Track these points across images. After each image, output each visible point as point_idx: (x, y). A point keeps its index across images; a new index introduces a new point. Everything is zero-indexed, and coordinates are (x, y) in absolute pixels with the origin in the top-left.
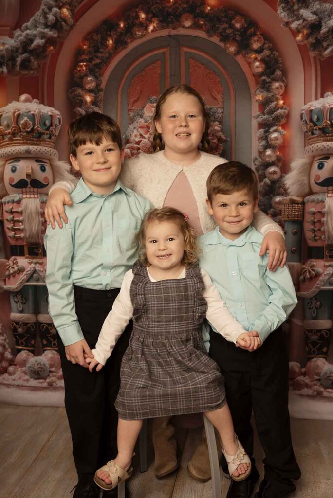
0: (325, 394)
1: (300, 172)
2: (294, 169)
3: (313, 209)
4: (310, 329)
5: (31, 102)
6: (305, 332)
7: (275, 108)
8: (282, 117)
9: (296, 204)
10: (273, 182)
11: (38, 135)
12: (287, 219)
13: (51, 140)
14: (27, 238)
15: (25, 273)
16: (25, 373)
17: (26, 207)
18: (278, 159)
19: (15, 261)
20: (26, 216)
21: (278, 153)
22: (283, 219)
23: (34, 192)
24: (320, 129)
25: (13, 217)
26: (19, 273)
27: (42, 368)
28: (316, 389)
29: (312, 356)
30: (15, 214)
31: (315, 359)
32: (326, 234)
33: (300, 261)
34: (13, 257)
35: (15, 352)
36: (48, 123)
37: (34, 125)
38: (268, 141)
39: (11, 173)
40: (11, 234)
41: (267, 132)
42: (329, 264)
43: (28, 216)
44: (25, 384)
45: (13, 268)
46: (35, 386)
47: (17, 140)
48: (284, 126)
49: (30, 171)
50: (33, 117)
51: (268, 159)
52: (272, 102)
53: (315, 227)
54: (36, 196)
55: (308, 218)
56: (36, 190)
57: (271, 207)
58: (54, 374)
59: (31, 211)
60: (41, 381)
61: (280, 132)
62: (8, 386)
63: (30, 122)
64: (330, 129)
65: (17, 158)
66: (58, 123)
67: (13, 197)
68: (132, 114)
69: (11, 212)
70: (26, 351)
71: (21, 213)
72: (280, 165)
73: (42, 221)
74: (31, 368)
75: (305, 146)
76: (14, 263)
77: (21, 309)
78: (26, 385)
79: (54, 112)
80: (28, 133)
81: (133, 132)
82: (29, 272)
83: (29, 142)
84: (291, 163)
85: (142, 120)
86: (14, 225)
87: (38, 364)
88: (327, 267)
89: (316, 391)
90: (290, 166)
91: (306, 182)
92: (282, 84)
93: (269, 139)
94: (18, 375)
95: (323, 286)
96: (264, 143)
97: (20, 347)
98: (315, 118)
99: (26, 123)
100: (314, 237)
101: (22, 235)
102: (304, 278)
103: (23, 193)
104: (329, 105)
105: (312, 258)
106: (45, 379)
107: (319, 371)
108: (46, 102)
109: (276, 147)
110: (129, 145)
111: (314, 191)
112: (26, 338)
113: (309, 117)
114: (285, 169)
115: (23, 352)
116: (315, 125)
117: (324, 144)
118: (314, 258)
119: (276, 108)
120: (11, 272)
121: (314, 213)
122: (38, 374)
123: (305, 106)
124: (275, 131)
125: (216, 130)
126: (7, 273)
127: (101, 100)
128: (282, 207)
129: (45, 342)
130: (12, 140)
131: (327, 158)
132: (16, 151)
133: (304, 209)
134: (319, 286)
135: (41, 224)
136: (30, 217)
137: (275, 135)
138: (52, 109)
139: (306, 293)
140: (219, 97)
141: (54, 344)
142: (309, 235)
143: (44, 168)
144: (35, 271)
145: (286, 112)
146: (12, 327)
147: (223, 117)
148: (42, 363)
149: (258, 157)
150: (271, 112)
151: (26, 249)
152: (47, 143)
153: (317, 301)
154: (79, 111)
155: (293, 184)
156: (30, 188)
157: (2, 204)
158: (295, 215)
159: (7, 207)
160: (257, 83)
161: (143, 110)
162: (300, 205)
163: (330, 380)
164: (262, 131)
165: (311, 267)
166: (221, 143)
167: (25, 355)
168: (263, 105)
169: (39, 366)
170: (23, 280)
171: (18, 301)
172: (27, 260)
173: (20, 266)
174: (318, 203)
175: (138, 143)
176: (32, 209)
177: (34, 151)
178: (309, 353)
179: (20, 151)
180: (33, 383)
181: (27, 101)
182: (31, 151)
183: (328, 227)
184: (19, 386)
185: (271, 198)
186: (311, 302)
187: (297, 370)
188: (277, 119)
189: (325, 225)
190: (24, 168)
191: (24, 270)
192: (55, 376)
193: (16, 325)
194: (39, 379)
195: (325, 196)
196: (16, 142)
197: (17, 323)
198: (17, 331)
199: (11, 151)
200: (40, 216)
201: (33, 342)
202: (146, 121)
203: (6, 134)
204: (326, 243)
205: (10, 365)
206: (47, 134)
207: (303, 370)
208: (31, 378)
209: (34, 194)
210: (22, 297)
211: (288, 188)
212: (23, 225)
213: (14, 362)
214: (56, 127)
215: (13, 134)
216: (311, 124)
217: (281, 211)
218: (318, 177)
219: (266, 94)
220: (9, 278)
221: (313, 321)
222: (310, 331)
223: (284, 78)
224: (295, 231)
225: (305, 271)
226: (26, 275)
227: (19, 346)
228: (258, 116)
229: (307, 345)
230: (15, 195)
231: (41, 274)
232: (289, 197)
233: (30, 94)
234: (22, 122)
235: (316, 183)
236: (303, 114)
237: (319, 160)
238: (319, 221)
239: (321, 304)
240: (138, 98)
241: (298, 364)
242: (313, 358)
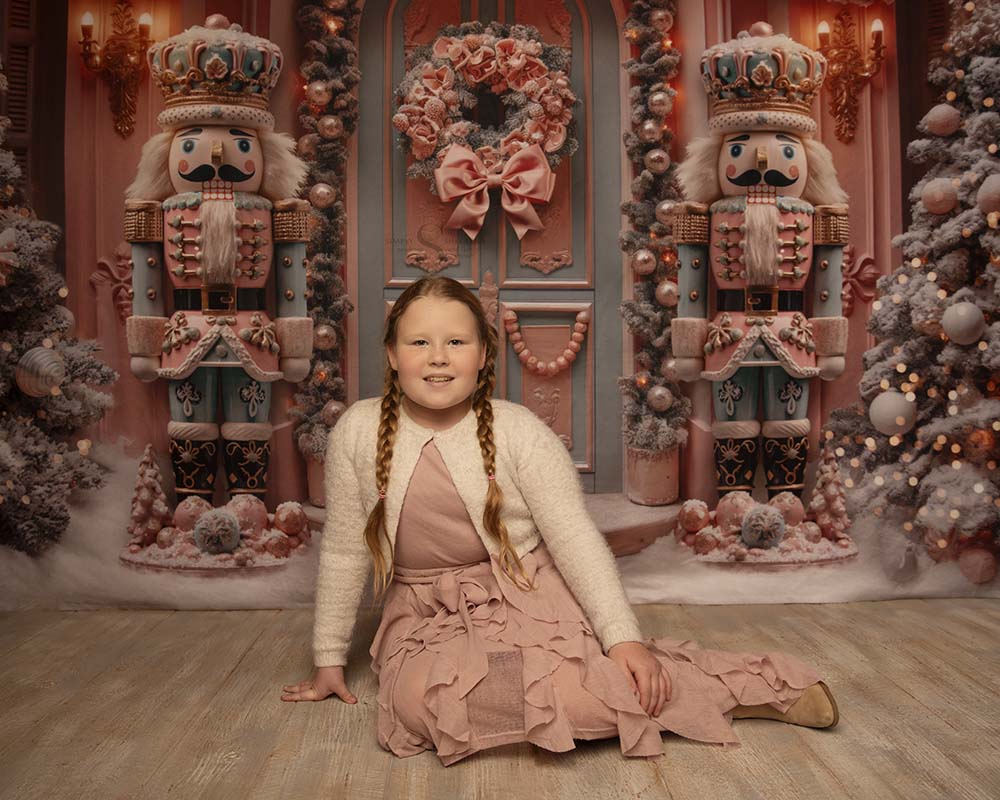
0: (749, 559)
1: (701, 161)
2: (692, 155)
3: (725, 225)
4: (723, 437)
5: (227, 28)
6: (715, 444)
7: (658, 52)
8: (670, 68)
9: (697, 214)
10: (658, 177)
11: (236, 86)
12: (682, 241)
13: (260, 96)
14: (207, 276)
15: (200, 342)
16: (192, 542)
17: (209, 217)
18: (666, 137)
19: (181, 321)
20: (209, 233)
21: (666, 127)
22: (675, 241)
23: (225, 188)
24: (732, 90)
25: (183, 236)
26: (187, 344)
27: (227, 530)
28: (733, 550)
29: (727, 488)
30: (186, 231)
31: (732, 494)
32: (748, 269)
33: (705, 317)
34: (178, 313)
35: (175, 500)
36: (256, 65)
37: (231, 69)
38: (647, 106)
39: (182, 152)
40: (178, 268)
41: (645, 91)
42: (752, 320)
43: (212, 235)
44: (192, 563)
45: (177, 333)
46: (211, 566)
47: (197, 94)
48: (674, 83)
49: (220, 150)
50: (229, 55)
51: (648, 137)
52: (652, 41)
53: (729, 256)
54: (228, 196)
55: (717, 239)
56: (228, 184)
57: (654, 219)
58: (251, 541)
59: (218, 224)
60: (224, 556)
61: (668, 93)
62: (158, 568)
63: (224, 63)
64: (749, 91)
65: (196, 126)
66: (275, 67)
67: (184, 198)
68: (411, 53)
69: (180, 227)
70: (195, 497)
71: (198, 228)
72: (669, 147)
73: (238, 242)
74: (204, 532)
75: (709, 118)
76: (179, 324)
77: (189, 414)
78: (193, 566)
79: (267, 46)
80: (217, 80)
81: (413, 84)
82: (208, 342)
83: (220, 98)
84: (686, 145)
85: (429, 65)
86: (183, 252)
87: (218, 523)
88: (749, 325)
89: (734, 554)
90: (685, 150)
91: (713, 177)
92: (668, 13)
93: (649, 103)
94: (178, 547)
95: (744, 360)
96: (640, 108)
97: (184, 490)
98: (724, 71)
99: (216, 65)
100: (728, 273)
101: (199, 270)
102: (713, 346)
103: (203, 190)
104: (746, 52)
105: (724, 310)
106: (231, 553)
107: (740, 515)
108: (255, 30)
109: (661, 117)
110: (405, 105)
111: (726, 192)
112: (197, 470)
113: (714, 68)
114: (677, 155)
115: (189, 499)
116: (725, 82)
117: (742, 115)
118: (727, 311)
119: (660, 53)
120: (174, 340)
121: (727, 232)
122: (217, 543)
123: (709, 51)
124: (660, 90)
125: (558, 85)
126: (165, 344)
127: (355, 27)
128: (673, 220)
129: (234, 479)
130: (189, 95)
131: (746, 137)
132: (194, 114)
133: (710, 224)
134: (737, 359)
135: (236, 249)
136: (215, 235)
137: (659, 97)
138: (265, 41)
139: (717, 372)
140: (564, 30)
141: (252, 483)
142: (719, 269)
143: (248, 144)
144: (220, 340)
145: (677, 59)
146: (170, 451)
147: (570, 63)
148: (227, 521)
149: (632, 133)
150: (652, 59)
151: (204, 296)
152: (253, 100)
153: (735, 387)
154: (314, 46)
155: (692, 179)
156: (218, 181)
157: (163, 211)
158: (695, 234)
159: (172, 217)
160: (628, 11)
161: (430, 47)
162: (703, 217)
163: (758, 531)
164: (637, 89)
165: (724, 326)
166: (568, 107)
167: (193, 505)
168: (638, 46)
169: (219, 527)
170: (196, 356)
171: (185, 399)
172: (206, 317)
173: (192, 330)
174: (733, 213)
175: (421, 103)
176: (221, 220)
177: (229, 115)
178: (721, 482)
179: (202, 114)
180: (208, 561)
181: (218, 25)
182: (223, 113)
183: (750, 255)
184: (179, 569)
185: (655, 204)
186: (725, 389)
187: (702, 514)
188: (662, 70)
189: (745, 251)
190: (208, 144)
191: (199, 338)
192: (251, 546)
193: (179, 445)
194: (219, 553)
195: (743, 203)
196: (195, 97)
197: (181, 442)
198: (181, 458)
199: (187, 114)
200: (235, 234)
201: (210, 479)
202: (436, 67)
203: (177, 83)
204: (748, 283)
205: (164, 526)
206: (254, 85)
207: (712, 514)
208: (203, 551)
209: (224, 193)
210: (193, 390)
211: (684, 187)
212: (200, 250)
213: (171, 520)
214: (271, 71)
215: (191, 84)
216: (718, 81)
217: (671, 227)
218: (731, 169)
219: (642, 29)
220: (169, 354)
221: (729, 423)
222: (723, 442)
223: (672, 5)
224: (696, 263)
225: (714, 334)
226: (201, 346)
227: (184, 487)
228: (630, 65)
229: (719, 469)
230: (187, 194)
231: (231, 344)
232: (686, 202)
233: (224, 15)
234: (209, 62)
235: (729, 179)
236: (703, 63)
237: (732, 140)
238: (736, 245)
239: (742, 391)
240: (423, 27)
241: (703, 503)
242: (728, 491)
